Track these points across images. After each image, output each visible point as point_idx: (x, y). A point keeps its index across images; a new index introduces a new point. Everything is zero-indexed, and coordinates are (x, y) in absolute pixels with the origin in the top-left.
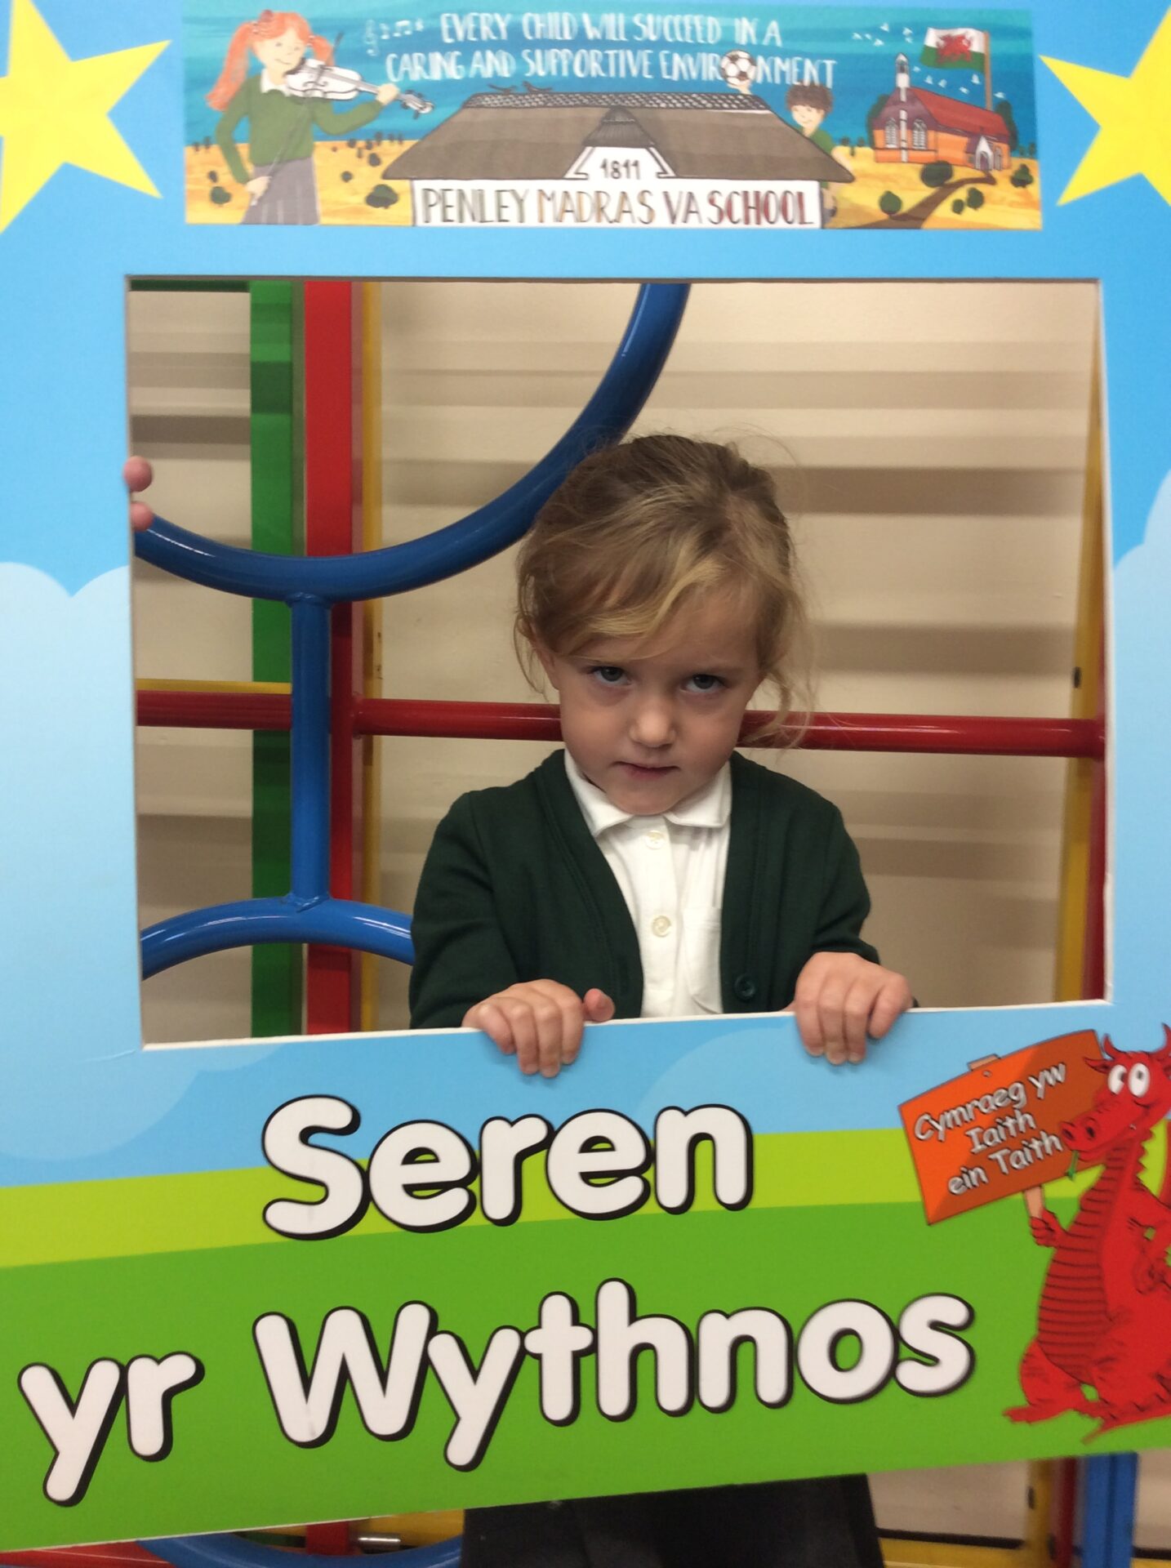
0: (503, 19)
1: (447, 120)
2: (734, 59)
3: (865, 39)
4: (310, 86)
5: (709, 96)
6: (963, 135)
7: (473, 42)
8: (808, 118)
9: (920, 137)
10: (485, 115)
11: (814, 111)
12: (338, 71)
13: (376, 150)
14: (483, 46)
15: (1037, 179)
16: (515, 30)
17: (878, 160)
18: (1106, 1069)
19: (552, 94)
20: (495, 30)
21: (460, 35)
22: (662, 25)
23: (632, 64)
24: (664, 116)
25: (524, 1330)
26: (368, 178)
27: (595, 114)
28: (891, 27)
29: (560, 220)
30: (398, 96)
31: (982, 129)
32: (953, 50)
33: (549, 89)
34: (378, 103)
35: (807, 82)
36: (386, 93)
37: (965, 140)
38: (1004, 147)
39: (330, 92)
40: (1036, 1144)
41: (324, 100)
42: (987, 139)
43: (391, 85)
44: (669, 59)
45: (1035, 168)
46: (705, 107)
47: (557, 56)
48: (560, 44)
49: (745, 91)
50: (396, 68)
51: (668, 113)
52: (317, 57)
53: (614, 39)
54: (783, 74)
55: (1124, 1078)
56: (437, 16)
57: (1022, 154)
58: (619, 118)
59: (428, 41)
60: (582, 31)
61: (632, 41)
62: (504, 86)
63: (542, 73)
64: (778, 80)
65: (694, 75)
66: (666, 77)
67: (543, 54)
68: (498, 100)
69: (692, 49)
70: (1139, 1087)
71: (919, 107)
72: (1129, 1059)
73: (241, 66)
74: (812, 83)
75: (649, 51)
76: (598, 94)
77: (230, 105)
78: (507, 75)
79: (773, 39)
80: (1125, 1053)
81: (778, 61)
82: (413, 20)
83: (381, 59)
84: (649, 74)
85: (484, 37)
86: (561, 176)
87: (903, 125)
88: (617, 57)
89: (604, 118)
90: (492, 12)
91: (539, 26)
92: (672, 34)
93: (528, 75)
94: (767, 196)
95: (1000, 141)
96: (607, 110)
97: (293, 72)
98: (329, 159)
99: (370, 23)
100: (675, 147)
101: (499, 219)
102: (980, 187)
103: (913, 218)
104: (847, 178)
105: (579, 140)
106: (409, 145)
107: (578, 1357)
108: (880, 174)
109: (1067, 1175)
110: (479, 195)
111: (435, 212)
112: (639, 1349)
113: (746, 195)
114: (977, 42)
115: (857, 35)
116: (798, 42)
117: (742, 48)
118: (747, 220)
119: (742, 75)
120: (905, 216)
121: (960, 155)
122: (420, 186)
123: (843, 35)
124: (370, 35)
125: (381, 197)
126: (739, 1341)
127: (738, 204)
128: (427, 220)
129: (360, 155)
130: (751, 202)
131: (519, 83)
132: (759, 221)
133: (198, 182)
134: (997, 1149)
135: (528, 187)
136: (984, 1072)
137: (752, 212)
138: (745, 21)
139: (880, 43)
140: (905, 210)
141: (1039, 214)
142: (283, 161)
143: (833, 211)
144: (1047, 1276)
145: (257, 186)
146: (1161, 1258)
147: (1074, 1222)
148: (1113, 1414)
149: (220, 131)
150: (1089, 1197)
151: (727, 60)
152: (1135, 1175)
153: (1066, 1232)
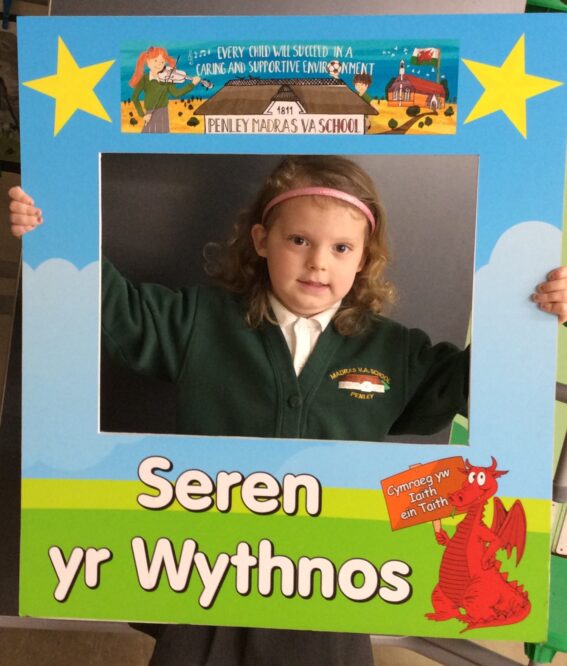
0: (241, 50)
1: (219, 91)
2: (333, 64)
3: (388, 54)
5: (322, 80)
6: (426, 94)
7: (229, 58)
8: (361, 88)
9: (407, 95)
10: (232, 89)
11: (364, 85)
13: (191, 103)
14: (233, 60)
15: (456, 113)
16: (246, 53)
17: (389, 105)
18: (467, 473)
19: (260, 80)
20: (238, 53)
21: (225, 56)
22: (305, 50)
23: (291, 67)
25: (230, 555)
26: (188, 114)
27: (277, 87)
28: (398, 48)
29: (260, 131)
30: (200, 81)
31: (434, 91)
32: (424, 59)
33: (259, 78)
34: (193, 84)
35: (362, 73)
36: (196, 80)
37: (426, 96)
38: (443, 99)
40: (437, 502)
41: (173, 83)
42: (436, 96)
43: (198, 77)
44: (307, 64)
45: (455, 107)
46: (320, 84)
47: (262, 64)
48: (264, 59)
49: (336, 77)
50: (200, 71)
51: (304, 88)
52: (170, 66)
53: (285, 56)
54: (352, 70)
55: (475, 477)
56: (216, 48)
57: (450, 102)
58: (286, 89)
59: (212, 59)
60: (272, 53)
61: (292, 57)
62: (241, 77)
63: (256, 71)
64: (350, 72)
65: (316, 71)
66: (305, 71)
67: (257, 63)
68: (239, 82)
69: (316, 60)
70: (481, 481)
71: (408, 82)
72: (477, 470)
73: (142, 70)
75: (299, 61)
76: (278, 79)
77: (138, 85)
78: (242, 72)
79: (349, 55)
80: (475, 467)
81: (351, 64)
82: (207, 50)
83: (194, 66)
84: (298, 70)
85: (234, 56)
86: (262, 113)
87: (401, 90)
88: (286, 64)
89: (279, 89)
90: (237, 46)
91: (255, 51)
92: (308, 54)
93: (250, 72)
94: (343, 121)
95: (441, 95)
96: (281, 86)
97: (161, 72)
98: (174, 107)
99: (190, 52)
100: (307, 101)
101: (237, 130)
102: (431, 117)
103: (402, 130)
104: (375, 113)
105: (270, 99)
106: (204, 101)
107: (251, 568)
108: (389, 111)
109: (451, 516)
110: (231, 121)
111: (213, 128)
112: (275, 569)
113: (334, 120)
114: (435, 54)
115: (384, 53)
116: (360, 54)
117: (336, 59)
118: (334, 131)
119: (336, 71)
120: (399, 129)
121: (424, 103)
122: (207, 117)
123: (379, 52)
124: (190, 56)
125: (193, 122)
126: (314, 570)
127: (331, 124)
128: (210, 131)
129: (185, 105)
130: (336, 123)
131: (247, 75)
132: (339, 131)
133: (125, 116)
134: (421, 502)
135: (249, 118)
136: (417, 471)
137: (337, 128)
138: (338, 47)
139: (394, 55)
140: (399, 126)
141: (455, 127)
142: (156, 108)
143: (369, 127)
144: (443, 558)
145: (147, 118)
146: (493, 556)
147: (454, 536)
148: (473, 622)
149: (134, 96)
150: (460, 526)
151: (329, 64)
152: (481, 519)
153: (451, 541)
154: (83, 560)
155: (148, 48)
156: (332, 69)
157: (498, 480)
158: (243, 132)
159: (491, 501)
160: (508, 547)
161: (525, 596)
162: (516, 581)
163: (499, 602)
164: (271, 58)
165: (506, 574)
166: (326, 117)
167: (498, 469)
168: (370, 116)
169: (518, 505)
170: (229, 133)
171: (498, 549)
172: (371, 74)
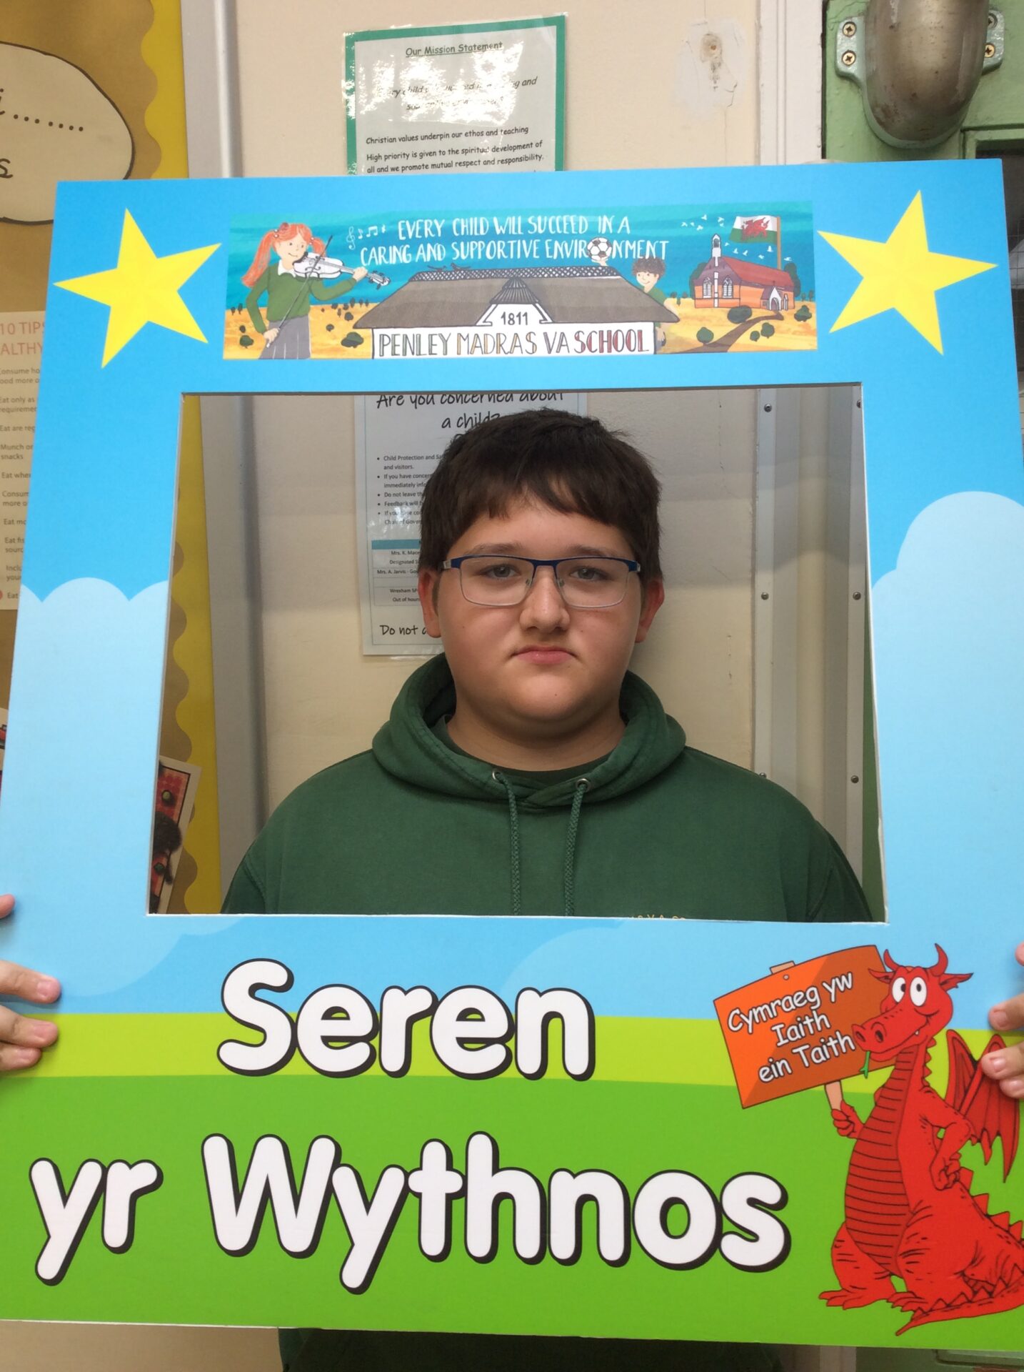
0: (439, 225)
1: (399, 290)
2: (596, 244)
3: (690, 226)
4: (309, 270)
5: (578, 269)
6: (762, 288)
7: (418, 239)
8: (647, 280)
9: (728, 290)
10: (423, 286)
11: (652, 275)
12: (327, 259)
13: (350, 310)
14: (425, 241)
15: (814, 315)
16: (447, 230)
17: (696, 307)
18: (889, 980)
19: (470, 271)
20: (434, 230)
21: (410, 234)
22: (547, 223)
23: (527, 250)
24: (547, 282)
25: (408, 1171)
26: (344, 328)
27: (499, 283)
28: (707, 217)
29: (471, 353)
30: (367, 274)
31: (774, 282)
32: (754, 230)
33: (469, 267)
34: (354, 280)
35: (647, 257)
37: (762, 290)
38: (791, 294)
39: (322, 273)
41: (319, 278)
42: (777, 289)
43: (363, 268)
44: (551, 245)
45: (813, 306)
46: (575, 276)
47: (474, 245)
48: (477, 238)
49: (604, 264)
50: (367, 258)
51: (549, 280)
52: (315, 252)
53: (514, 233)
54: (630, 252)
55: (905, 988)
56: (396, 223)
57: (804, 299)
58: (516, 285)
59: (388, 239)
60: (492, 229)
61: (527, 234)
62: (438, 267)
63: (463, 257)
64: (627, 256)
65: (568, 255)
66: (548, 256)
67: (465, 245)
68: (433, 275)
69: (568, 238)
70: (919, 998)
71: (728, 269)
72: (910, 973)
73: (265, 258)
74: (651, 257)
75: (539, 240)
76: (501, 270)
77: (256, 284)
78: (440, 259)
79: (624, 229)
80: (905, 967)
81: (628, 243)
82: (380, 226)
83: (357, 252)
84: (537, 255)
85: (426, 235)
86: (473, 323)
87: (716, 281)
88: (515, 245)
89: (505, 285)
90: (433, 220)
91: (463, 226)
92: (554, 229)
93: (454, 259)
94: (617, 332)
95: (786, 290)
96: (508, 279)
97: (299, 261)
98: (318, 317)
99: (351, 229)
100: (553, 301)
101: (431, 353)
102: (772, 322)
103: (722, 346)
104: (674, 319)
105: (487, 300)
107: (450, 1198)
108: (698, 315)
109: (861, 1073)
110: (419, 337)
111: (388, 350)
112: (501, 1198)
113: (601, 333)
114: (771, 224)
115: (684, 224)
116: (641, 230)
117: (601, 235)
118: (602, 350)
119: (602, 254)
120: (716, 344)
121: (758, 301)
122: (378, 332)
123: (674, 224)
124: (350, 235)
125: (352, 341)
126: (584, 1200)
127: (596, 339)
128: (382, 354)
129: (339, 314)
130: (605, 339)
131: (448, 265)
132: (609, 350)
133: (232, 332)
134: (799, 1043)
135: (451, 332)
136: (784, 976)
137: (605, 345)
138: (605, 218)
139: (700, 228)
140: (715, 339)
141: (815, 338)
142: (287, 319)
143: (664, 343)
144: (852, 1165)
145: (271, 334)
146: (956, 1157)
147: (871, 1117)
148: (923, 1310)
149: (248, 300)
150: (883, 1095)
151: (591, 244)
152: (923, 1078)
153: (864, 1126)
154: (101, 1189)
155: (279, 224)
156: (595, 251)
158: (440, 355)
160: (982, 1137)
163: (974, 1262)
164: (491, 235)
165: (986, 1196)
166: (587, 328)
168: (664, 325)
170: (415, 356)
171: (962, 1143)
172: (663, 258)
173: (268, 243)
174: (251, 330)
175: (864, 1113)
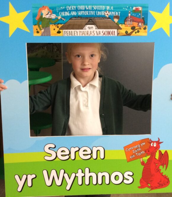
1: (67, 21)
4: (49, 17)
5: (103, 17)
8: (116, 20)
9: (131, 23)
10: (72, 21)
12: (53, 14)
13: (58, 26)
14: (72, 11)
15: (147, 29)
16: (77, 8)
17: (125, 26)
18: (151, 143)
19: (81, 18)
20: (74, 8)
21: (69, 9)
22: (97, 7)
23: (92, 13)
25: (76, 173)
26: (57, 29)
27: (87, 20)
28: (129, 7)
29: (82, 35)
30: (61, 18)
31: (140, 21)
32: (137, 10)
35: (116, 15)
36: (59, 18)
37: (137, 23)
38: (143, 24)
39: (52, 17)
40: (141, 152)
41: (51, 19)
42: (140, 23)
44: (97, 12)
45: (147, 27)
46: (102, 19)
47: (82, 12)
48: (83, 10)
50: (61, 14)
51: (97, 20)
52: (50, 13)
53: (90, 9)
54: (113, 14)
55: (153, 144)
56: (66, 6)
57: (145, 25)
58: (91, 21)
59: (65, 10)
60: (86, 8)
61: (93, 10)
63: (80, 14)
64: (112, 15)
65: (101, 14)
66: (97, 15)
67: (80, 12)
68: (74, 18)
69: (101, 11)
70: (155, 146)
71: (131, 18)
72: (154, 142)
73: (40, 14)
74: (117, 16)
75: (95, 11)
76: (88, 17)
77: (39, 19)
78: (75, 15)
79: (112, 9)
81: (112, 12)
82: (63, 7)
83: (59, 13)
84: (95, 14)
85: (72, 9)
86: (82, 29)
87: (129, 21)
88: (90, 12)
90: (73, 6)
91: (80, 8)
92: (98, 9)
94: (110, 31)
96: (89, 20)
97: (47, 15)
98: (52, 27)
99: (57, 7)
100: (98, 25)
101: (74, 35)
102: (139, 30)
103: (130, 34)
104: (121, 29)
105: (85, 24)
106: (62, 25)
107: (82, 177)
108: (125, 28)
109: (145, 156)
110: (72, 32)
111: (66, 34)
112: (90, 176)
113: (107, 31)
114: (140, 9)
115: (124, 8)
116: (115, 9)
117: (107, 10)
118: (107, 35)
119: (107, 14)
120: (129, 34)
121: (137, 25)
122: (64, 30)
123: (122, 8)
124: (57, 9)
125: (59, 32)
126: (103, 176)
127: (106, 32)
128: (65, 35)
129: (56, 26)
130: (108, 32)
131: (77, 16)
132: (109, 35)
133: (35, 30)
134: (136, 153)
135: (78, 31)
136: (135, 143)
137: (108, 34)
138: (108, 6)
139: (127, 9)
140: (128, 33)
141: (147, 33)
142: (46, 27)
143: (119, 34)
144: (143, 169)
145: (43, 31)
146: (159, 168)
147: (147, 163)
148: (152, 188)
149: (38, 23)
150: (149, 160)
151: (105, 12)
152: (155, 157)
153: (146, 164)
154: (27, 178)
155: (42, 6)
156: (106, 14)
157: (160, 145)
158: (76, 35)
159: (158, 151)
160: (163, 165)
161: (168, 179)
162: (165, 175)
163: (160, 182)
164: (85, 10)
165: (162, 173)
166: (104, 30)
167: (160, 141)
168: (119, 30)
169: (166, 152)
170: (71, 36)
171: (160, 166)
172: (119, 15)
173: (40, 11)
174: (39, 30)
175: (146, 162)
